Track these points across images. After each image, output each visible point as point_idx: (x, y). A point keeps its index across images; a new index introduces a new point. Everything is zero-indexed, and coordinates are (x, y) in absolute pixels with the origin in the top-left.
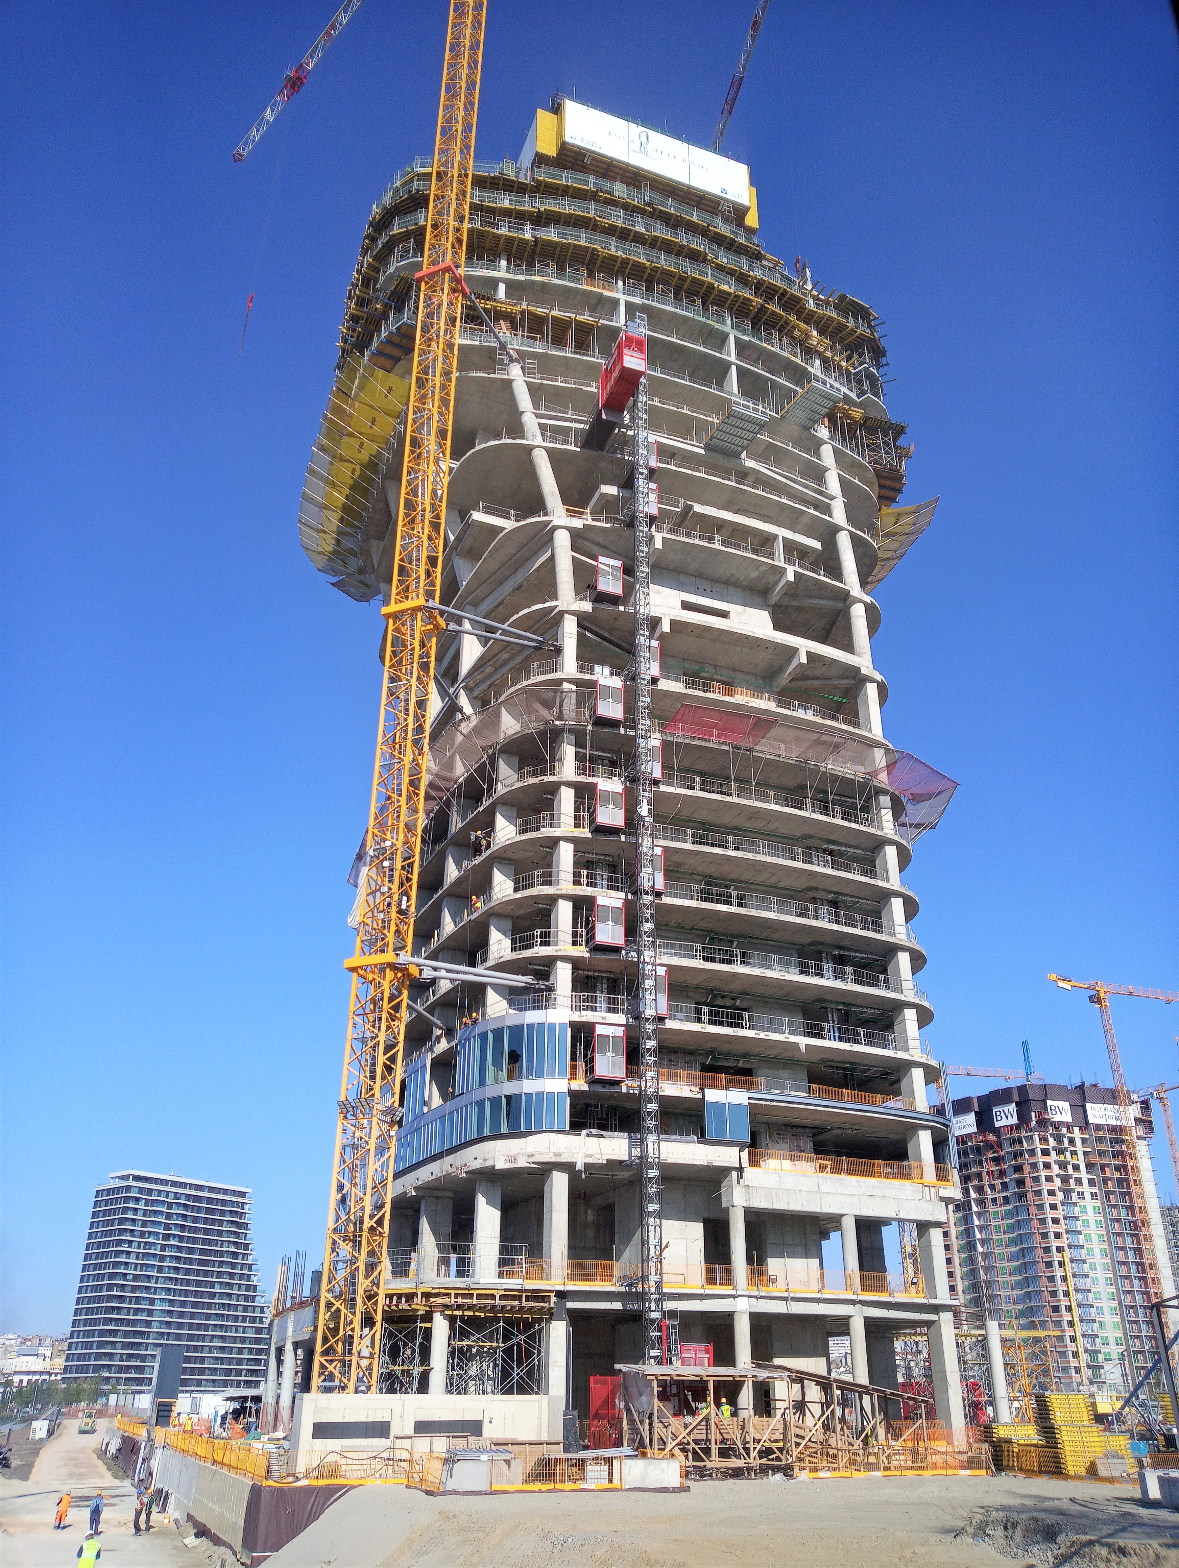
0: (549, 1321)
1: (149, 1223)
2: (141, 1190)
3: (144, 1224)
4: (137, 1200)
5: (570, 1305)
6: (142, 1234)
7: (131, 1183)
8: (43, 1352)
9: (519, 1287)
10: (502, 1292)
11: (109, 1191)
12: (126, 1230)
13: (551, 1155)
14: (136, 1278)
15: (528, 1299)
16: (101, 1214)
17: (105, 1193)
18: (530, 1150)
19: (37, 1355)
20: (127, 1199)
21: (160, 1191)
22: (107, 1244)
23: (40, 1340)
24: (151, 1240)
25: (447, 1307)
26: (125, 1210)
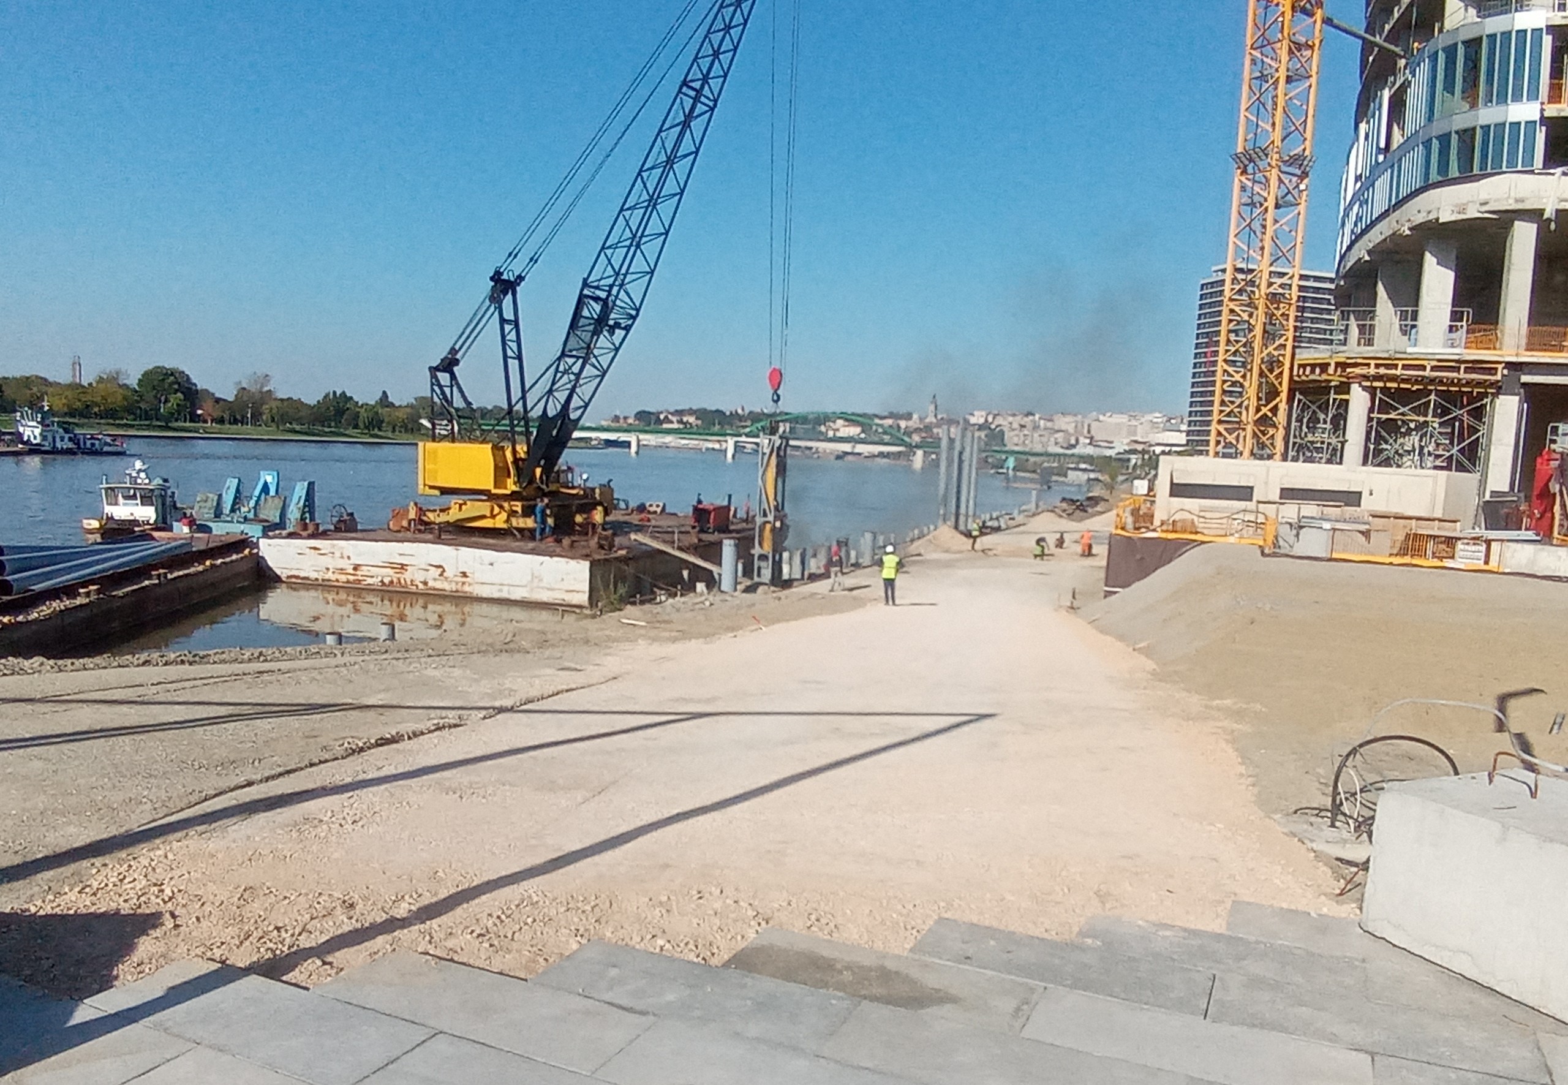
0: (1495, 395)
5: (1525, 379)
9: (1456, 357)
10: (1435, 363)
13: (1511, 201)
15: (1467, 370)
18: (1483, 196)
25: (1366, 377)
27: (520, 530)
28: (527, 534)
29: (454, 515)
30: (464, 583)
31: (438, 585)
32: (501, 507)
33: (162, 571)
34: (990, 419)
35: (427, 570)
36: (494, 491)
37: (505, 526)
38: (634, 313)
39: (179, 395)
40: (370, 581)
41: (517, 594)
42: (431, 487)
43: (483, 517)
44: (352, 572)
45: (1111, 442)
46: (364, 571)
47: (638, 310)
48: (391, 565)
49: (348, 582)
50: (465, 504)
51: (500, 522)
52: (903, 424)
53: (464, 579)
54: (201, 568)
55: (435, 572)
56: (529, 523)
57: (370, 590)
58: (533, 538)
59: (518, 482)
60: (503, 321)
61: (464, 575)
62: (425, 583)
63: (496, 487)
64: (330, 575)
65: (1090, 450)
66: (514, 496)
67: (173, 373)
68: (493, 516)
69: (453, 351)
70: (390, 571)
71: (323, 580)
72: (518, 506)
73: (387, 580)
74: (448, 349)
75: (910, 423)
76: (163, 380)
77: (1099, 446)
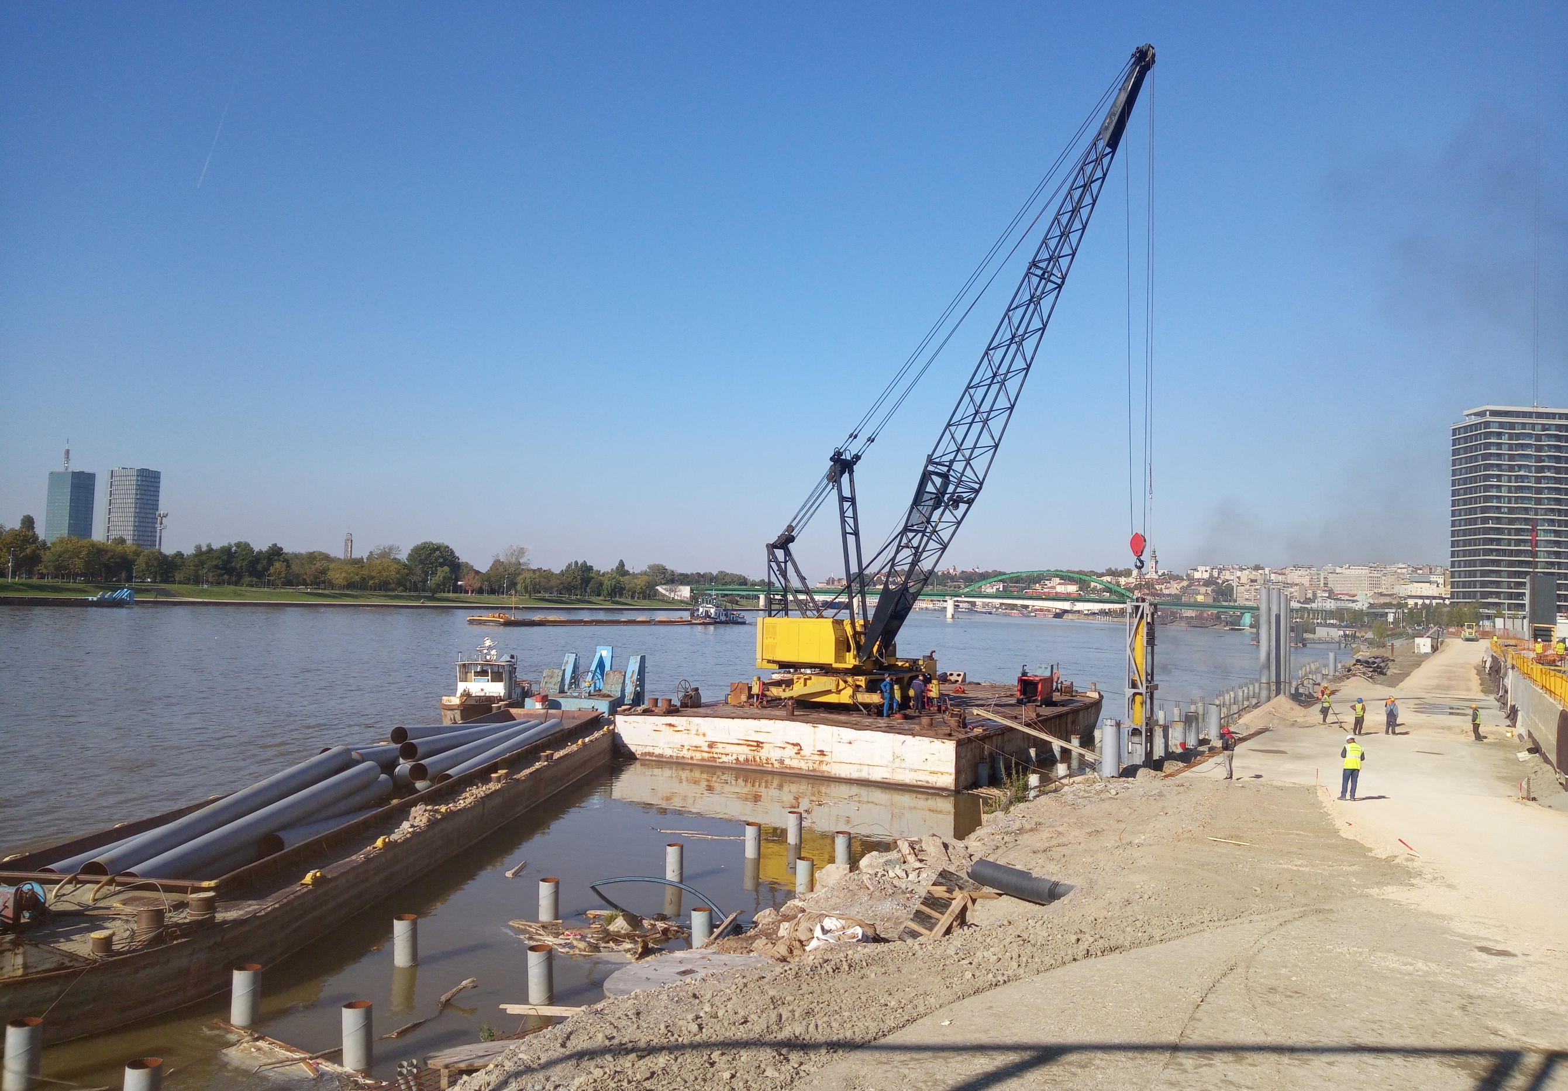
1: (1517, 457)
2: (1501, 425)
3: (1512, 458)
4: (1499, 435)
6: (1511, 468)
7: (1488, 418)
8: (1435, 579)
11: (1466, 429)
12: (1492, 465)
14: (1511, 510)
16: (1461, 451)
17: (1462, 431)
19: (1430, 582)
20: (1488, 435)
21: (1524, 424)
22: (1474, 479)
23: (1431, 569)
24: (1522, 473)
26: (1488, 446)
27: (867, 706)
28: (877, 711)
29: (798, 690)
30: (821, 762)
31: (795, 763)
32: (845, 682)
33: (548, 752)
34: (1215, 574)
35: (784, 748)
36: (835, 665)
37: (850, 701)
38: (977, 486)
39: (446, 569)
40: (725, 759)
41: (877, 775)
42: (769, 661)
43: (829, 692)
44: (707, 749)
45: (1354, 596)
46: (719, 748)
47: (981, 484)
48: (748, 743)
49: (703, 759)
50: (810, 679)
51: (845, 697)
52: (1123, 581)
53: (821, 758)
54: (574, 747)
55: (791, 751)
56: (875, 698)
57: (725, 768)
58: (880, 714)
59: (857, 656)
60: (842, 499)
61: (822, 753)
62: (781, 762)
63: (836, 662)
64: (685, 753)
65: (1331, 605)
66: (855, 671)
67: (438, 548)
68: (839, 692)
69: (790, 528)
70: (745, 749)
71: (677, 757)
72: (861, 681)
73: (741, 759)
74: (785, 527)
75: (1131, 580)
76: (431, 554)
77: (1338, 599)
